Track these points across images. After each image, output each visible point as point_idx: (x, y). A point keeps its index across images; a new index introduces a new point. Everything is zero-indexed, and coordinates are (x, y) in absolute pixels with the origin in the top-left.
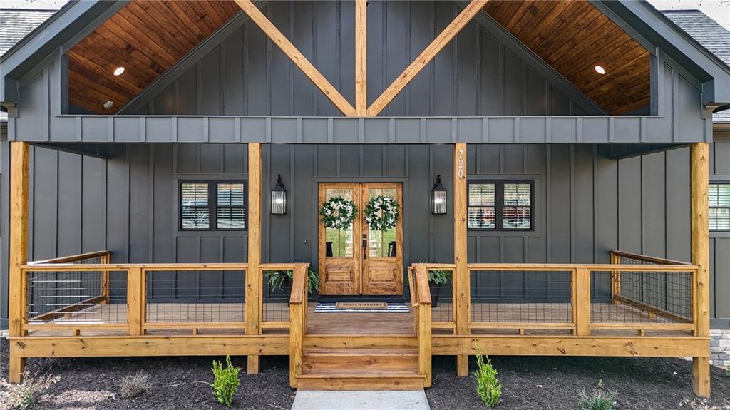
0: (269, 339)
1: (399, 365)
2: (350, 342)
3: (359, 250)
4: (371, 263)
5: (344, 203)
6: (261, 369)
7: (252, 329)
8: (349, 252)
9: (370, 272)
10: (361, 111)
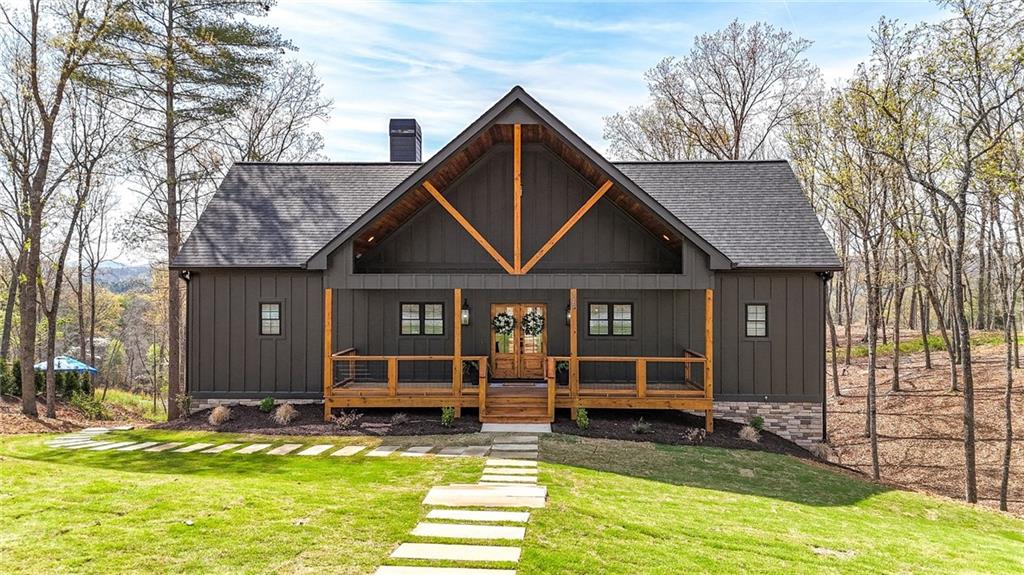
0: (466, 398)
1: (538, 412)
2: (511, 400)
3: (518, 348)
4: (526, 357)
5: (508, 317)
6: (462, 414)
7: (457, 392)
8: (511, 350)
9: (525, 363)
10: (517, 271)
